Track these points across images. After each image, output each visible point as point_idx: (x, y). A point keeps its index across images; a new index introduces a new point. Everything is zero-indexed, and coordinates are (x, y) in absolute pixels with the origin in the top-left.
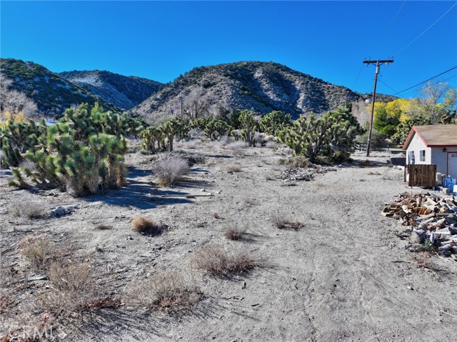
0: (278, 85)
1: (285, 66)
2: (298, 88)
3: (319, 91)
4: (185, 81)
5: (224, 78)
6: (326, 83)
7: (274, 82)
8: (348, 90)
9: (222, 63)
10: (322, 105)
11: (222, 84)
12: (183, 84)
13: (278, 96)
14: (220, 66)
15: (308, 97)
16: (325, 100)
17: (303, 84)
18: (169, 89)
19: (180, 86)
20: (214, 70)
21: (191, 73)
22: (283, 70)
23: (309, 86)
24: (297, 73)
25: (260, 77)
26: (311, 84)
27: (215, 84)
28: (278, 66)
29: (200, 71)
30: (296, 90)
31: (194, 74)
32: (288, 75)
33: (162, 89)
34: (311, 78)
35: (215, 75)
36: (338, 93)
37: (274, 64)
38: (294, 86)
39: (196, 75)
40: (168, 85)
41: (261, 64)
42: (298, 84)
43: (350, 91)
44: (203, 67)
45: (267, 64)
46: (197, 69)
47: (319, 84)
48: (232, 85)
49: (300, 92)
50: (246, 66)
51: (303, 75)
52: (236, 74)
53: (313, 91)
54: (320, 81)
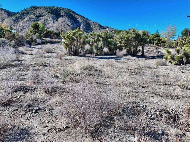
0: (72, 19)
1: (73, 11)
2: (80, 21)
3: (88, 24)
4: (27, 12)
5: (48, 13)
6: (90, 21)
7: (70, 18)
8: (99, 24)
9: (46, 6)
10: (90, 29)
11: (48, 16)
12: (26, 14)
13: (72, 24)
14: (44, 7)
15: (84, 26)
16: (91, 28)
17: (82, 20)
18: (19, 15)
19: (25, 15)
20: (42, 9)
21: (30, 8)
22: (73, 13)
23: (84, 21)
24: (78, 15)
25: (63, 15)
26: (85, 20)
27: (44, 16)
28: (71, 11)
29: (35, 8)
30: (79, 22)
31: (32, 9)
32: (75, 15)
33: (14, 15)
34: (84, 18)
35: (43, 11)
36: (96, 25)
37: (69, 10)
38: (78, 21)
39: (33, 10)
40: (18, 13)
41: (63, 9)
42: (80, 20)
43: (100, 24)
44: (37, 7)
45: (65, 9)
46: (34, 7)
47: (88, 20)
48: (52, 17)
49: (81, 23)
50: (57, 9)
51: (81, 16)
52: (53, 12)
53: (86, 23)
54: (88, 19)
